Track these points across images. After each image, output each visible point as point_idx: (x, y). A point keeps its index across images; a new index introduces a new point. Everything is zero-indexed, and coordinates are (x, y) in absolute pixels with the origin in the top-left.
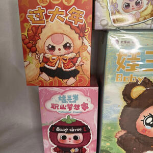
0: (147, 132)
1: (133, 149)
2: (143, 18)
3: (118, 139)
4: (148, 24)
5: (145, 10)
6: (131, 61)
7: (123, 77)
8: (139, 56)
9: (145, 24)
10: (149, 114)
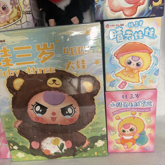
0: (40, 120)
1: (34, 137)
2: (12, 20)
3: (18, 129)
4: (18, 25)
6: (4, 57)
7: (2, 72)
8: (10, 53)
9: (16, 25)
10: (36, 102)
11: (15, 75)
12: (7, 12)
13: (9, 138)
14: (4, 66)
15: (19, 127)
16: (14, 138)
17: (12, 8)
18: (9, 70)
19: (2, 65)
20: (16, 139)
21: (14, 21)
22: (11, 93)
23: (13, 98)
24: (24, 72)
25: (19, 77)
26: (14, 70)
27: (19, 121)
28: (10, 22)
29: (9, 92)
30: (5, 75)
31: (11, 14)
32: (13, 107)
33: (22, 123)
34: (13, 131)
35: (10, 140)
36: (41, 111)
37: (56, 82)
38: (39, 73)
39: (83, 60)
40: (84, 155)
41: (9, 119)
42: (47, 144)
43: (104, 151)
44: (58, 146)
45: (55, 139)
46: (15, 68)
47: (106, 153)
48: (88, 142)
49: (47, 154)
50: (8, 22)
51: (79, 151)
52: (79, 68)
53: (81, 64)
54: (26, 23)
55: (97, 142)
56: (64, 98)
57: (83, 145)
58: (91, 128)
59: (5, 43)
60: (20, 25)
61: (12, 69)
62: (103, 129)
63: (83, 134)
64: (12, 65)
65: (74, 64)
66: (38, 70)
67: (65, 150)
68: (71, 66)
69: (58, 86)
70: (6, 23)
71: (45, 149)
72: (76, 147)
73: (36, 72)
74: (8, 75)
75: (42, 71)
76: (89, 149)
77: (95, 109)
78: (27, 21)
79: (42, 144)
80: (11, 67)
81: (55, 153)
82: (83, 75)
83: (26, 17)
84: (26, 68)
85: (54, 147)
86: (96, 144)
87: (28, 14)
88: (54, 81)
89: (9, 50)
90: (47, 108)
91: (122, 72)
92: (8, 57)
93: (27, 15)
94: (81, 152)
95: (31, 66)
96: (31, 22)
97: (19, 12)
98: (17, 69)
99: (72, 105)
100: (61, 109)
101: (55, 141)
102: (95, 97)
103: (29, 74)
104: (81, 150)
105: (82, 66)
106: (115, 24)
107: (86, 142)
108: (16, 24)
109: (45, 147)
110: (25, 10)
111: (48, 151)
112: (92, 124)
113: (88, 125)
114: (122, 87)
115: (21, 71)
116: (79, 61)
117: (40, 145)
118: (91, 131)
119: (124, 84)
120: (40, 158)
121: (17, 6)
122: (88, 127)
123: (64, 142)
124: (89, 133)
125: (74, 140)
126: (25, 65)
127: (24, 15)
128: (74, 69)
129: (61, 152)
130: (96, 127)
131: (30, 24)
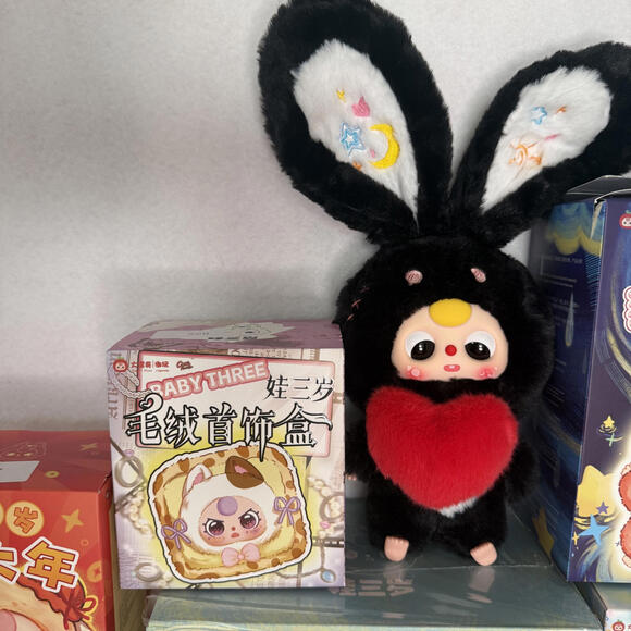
2: (270, 561)
4: (288, 577)
5: (273, 538)
9: (279, 577)
12: (257, 533)
17: (279, 522)
21: (276, 563)
28: (261, 564)
31: (268, 542)
50: (253, 566)
54: (319, 573)
60: (294, 577)
70: (244, 568)
78: (322, 569)
83: (323, 555)
87: (331, 546)
93: (327, 550)
96: (337, 574)
97: (300, 537)
108: (279, 574)
110: (323, 535)
121: (296, 517)
127: (316, 550)
131: (332, 577)
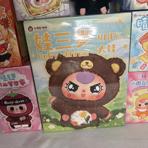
0: (72, 96)
1: (65, 111)
2: (51, 9)
3: (52, 104)
4: (56, 13)
6: (45, 42)
7: (43, 55)
8: (51, 38)
9: (54, 13)
10: (70, 81)
11: (54, 58)
12: (48, 1)
13: (43, 112)
14: (44, 50)
15: (53, 102)
16: (47, 112)
18: (49, 53)
19: (43, 49)
20: (49, 113)
21: (53, 9)
22: (49, 73)
23: (50, 78)
24: (62, 56)
25: (57, 60)
26: (53, 53)
27: (53, 97)
29: (48, 73)
30: (44, 58)
31: (51, 3)
32: (49, 86)
33: (56, 99)
34: (48, 106)
35: (44, 114)
36: (73, 88)
37: (88, 64)
38: (74, 56)
39: (114, 45)
40: (105, 126)
41: (45, 96)
42: (76, 116)
43: (122, 122)
44: (85, 118)
45: (83, 112)
46: (54, 52)
47: (124, 123)
48: (111, 115)
49: (75, 125)
50: (48, 10)
51: (102, 122)
52: (109, 52)
53: (112, 48)
54: (64, 11)
55: (117, 114)
56: (94, 78)
57: (106, 117)
58: (114, 103)
59: (46, 29)
60: (58, 13)
61: (52, 53)
62: (124, 104)
63: (107, 108)
64: (52, 49)
65: (105, 48)
66: (75, 53)
67: (90, 121)
68: (103, 50)
69: (90, 68)
70: (46, 11)
71: (73, 121)
72: (100, 119)
73: (72, 55)
74: (48, 58)
75: (78, 54)
76: (110, 120)
77: (119, 87)
78: (64, 10)
79: (71, 117)
80: (51, 51)
81: (82, 124)
82: (112, 58)
83: (64, 6)
84: (64, 52)
85: (82, 119)
86: (116, 116)
88: (87, 63)
89: (50, 36)
90: (79, 86)
91: (144, 55)
92: (49, 42)
93: (65, 4)
94: (103, 123)
95: (68, 50)
96: (68, 10)
97: (58, 1)
98: (56, 53)
99: (100, 83)
100: (90, 87)
101: (82, 114)
102: (120, 77)
103: (66, 57)
104: (104, 121)
105: (112, 50)
106: (142, 14)
107: (108, 115)
108: (54, 12)
109: (74, 119)
111: (76, 123)
112: (116, 100)
113: (112, 101)
114: (142, 68)
115: (59, 54)
116: (110, 46)
117: (70, 117)
118: (114, 106)
119: (144, 66)
120: (68, 129)
122: (112, 102)
123: (90, 115)
124: (111, 107)
125: (99, 113)
126: (64, 50)
127: (63, 4)
128: (105, 52)
129: (87, 123)
130: (119, 102)
131: (67, 12)
